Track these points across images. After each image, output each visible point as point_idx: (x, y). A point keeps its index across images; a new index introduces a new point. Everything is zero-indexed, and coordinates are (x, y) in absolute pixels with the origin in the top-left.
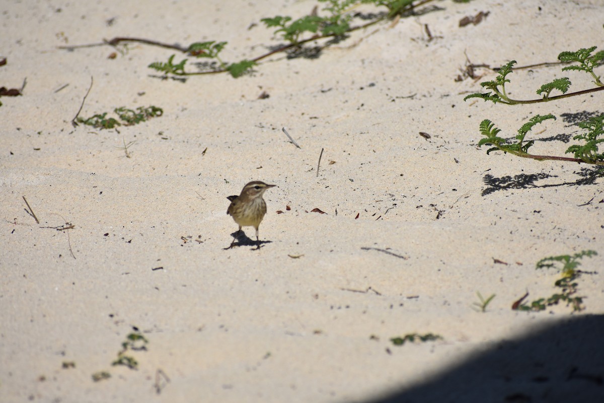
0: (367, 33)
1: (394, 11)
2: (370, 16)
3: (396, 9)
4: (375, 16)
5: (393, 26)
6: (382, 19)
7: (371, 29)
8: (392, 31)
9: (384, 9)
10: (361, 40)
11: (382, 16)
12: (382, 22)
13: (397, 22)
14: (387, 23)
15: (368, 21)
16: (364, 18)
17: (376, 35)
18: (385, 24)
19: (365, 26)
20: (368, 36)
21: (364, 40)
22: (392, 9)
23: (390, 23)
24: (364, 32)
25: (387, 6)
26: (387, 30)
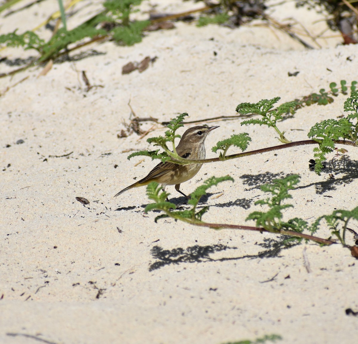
0: (13, 82)
1: (46, 56)
2: (18, 62)
3: (48, 54)
4: (24, 61)
5: (45, 74)
6: (32, 65)
7: (18, 77)
8: (44, 79)
9: (35, 53)
10: (8, 89)
11: (31, 61)
12: (32, 69)
13: (50, 68)
14: (37, 69)
15: (16, 68)
16: (11, 64)
17: (24, 83)
18: (35, 71)
19: (12, 73)
20: (15, 85)
21: (11, 90)
22: (44, 53)
23: (41, 69)
24: (11, 80)
25: (38, 49)
26: (38, 77)
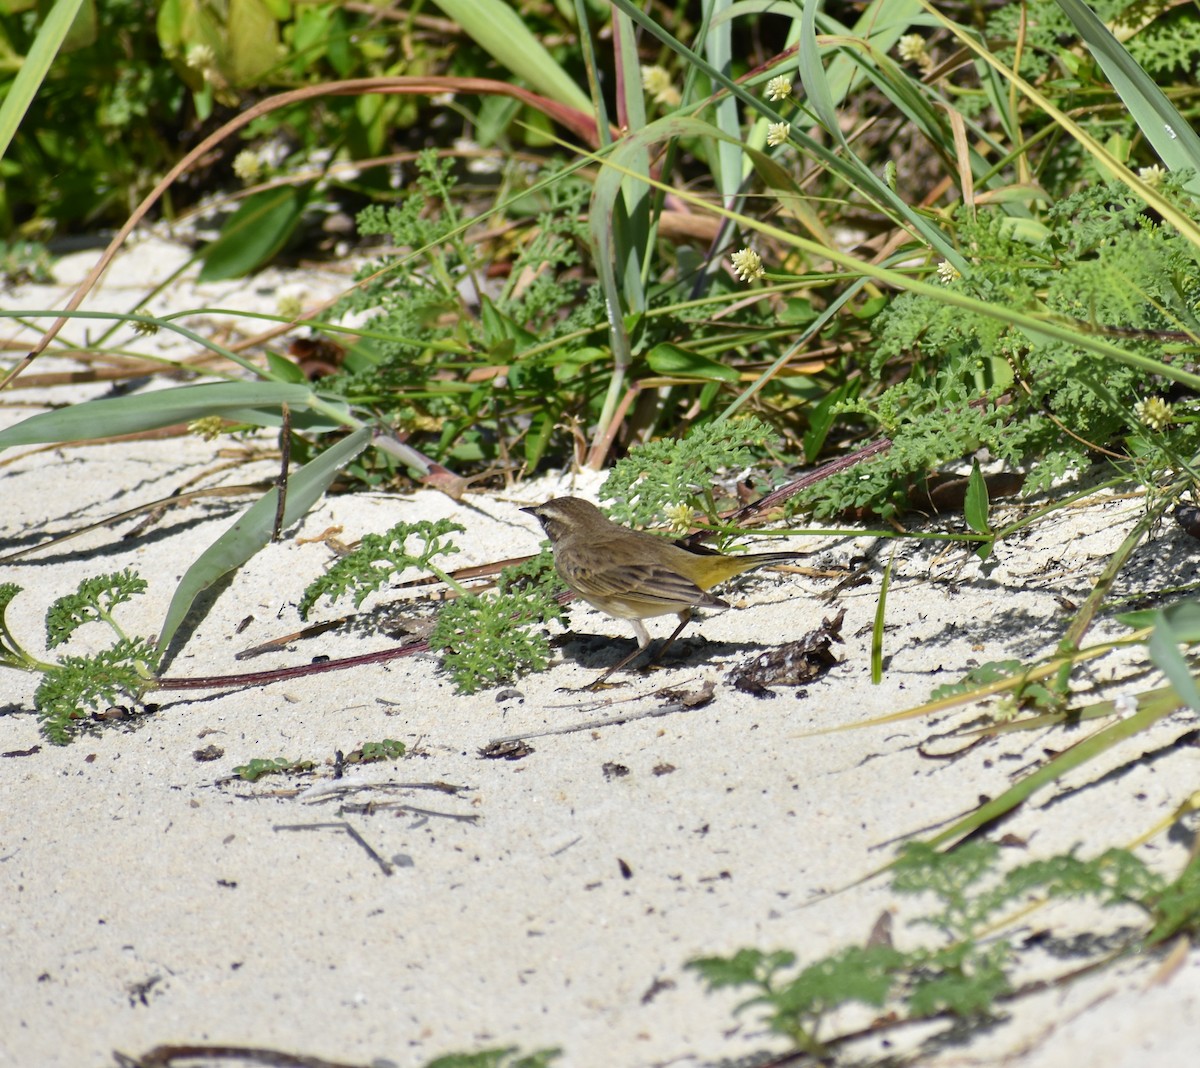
0: (1069, 1007)
1: (1168, 926)
2: (1083, 943)
3: (1175, 918)
4: (1100, 941)
5: (1164, 979)
6: (1126, 952)
7: (1085, 989)
8: (1163, 996)
9: (1134, 917)
10: (1050, 1029)
11: (1124, 942)
12: (1127, 965)
13: (1181, 963)
14: (1143, 965)
15: (1076, 963)
16: (1061, 950)
17: (1104, 1008)
18: (1135, 972)
19: (1064, 980)
20: (1074, 1017)
21: (1061, 1031)
22: (1162, 916)
23: (1154, 967)
24: (1061, 1000)
25: (1143, 905)
26: (1144, 992)
